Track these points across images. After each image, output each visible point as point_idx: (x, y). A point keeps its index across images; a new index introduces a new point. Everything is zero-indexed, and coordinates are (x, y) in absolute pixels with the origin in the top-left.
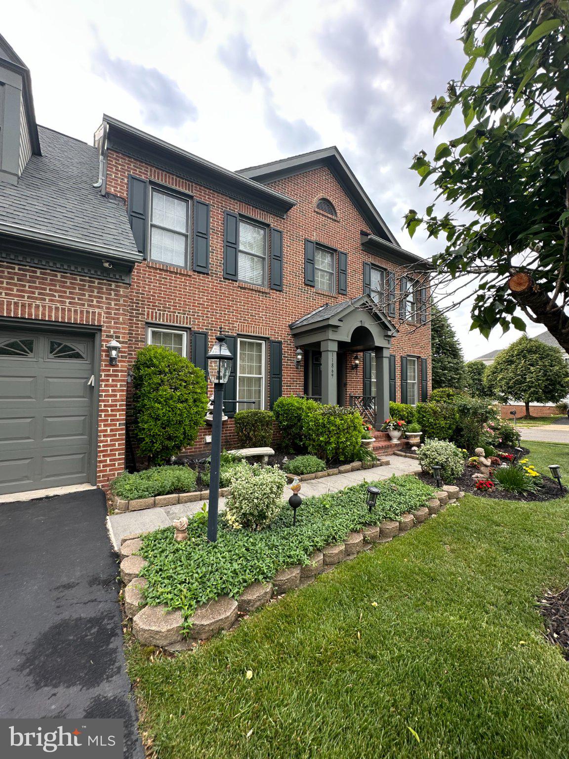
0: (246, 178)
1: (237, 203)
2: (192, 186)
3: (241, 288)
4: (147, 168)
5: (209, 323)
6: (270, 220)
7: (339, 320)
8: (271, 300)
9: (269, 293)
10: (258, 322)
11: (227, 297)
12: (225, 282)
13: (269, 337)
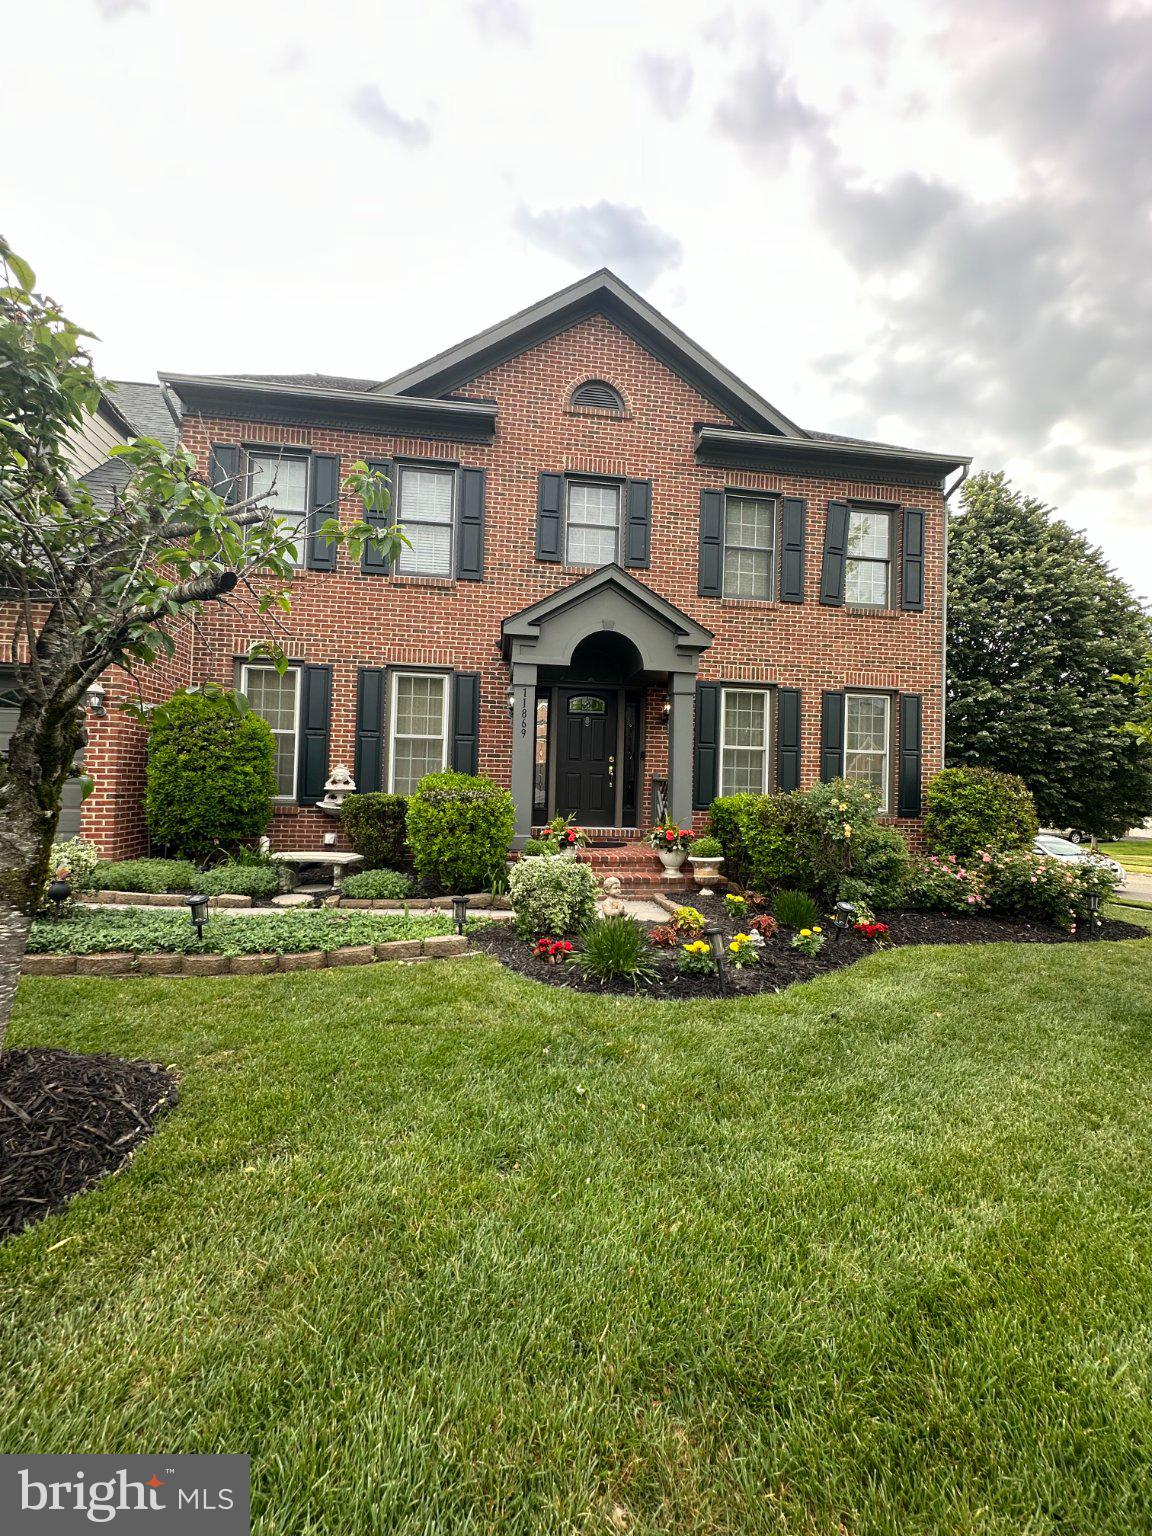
0: (389, 397)
1: (390, 441)
2: (309, 433)
3: (396, 585)
4: (238, 426)
5: (336, 651)
6: (460, 454)
7: (531, 624)
8: (457, 600)
9: (454, 588)
10: (430, 642)
11: (368, 604)
12: (365, 579)
13: (451, 666)
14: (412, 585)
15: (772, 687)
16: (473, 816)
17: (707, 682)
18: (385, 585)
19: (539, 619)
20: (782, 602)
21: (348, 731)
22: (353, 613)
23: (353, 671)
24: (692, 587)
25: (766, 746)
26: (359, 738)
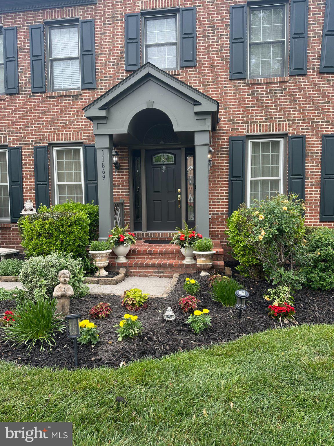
3: (50, 97)
5: (23, 138)
6: (79, 13)
7: (100, 109)
8: (83, 102)
9: (80, 95)
10: (69, 128)
11: (36, 110)
12: (34, 96)
13: (82, 141)
14: (58, 96)
15: (284, 136)
16: (49, 228)
17: (237, 137)
18: (44, 98)
19: (104, 105)
20: (291, 76)
21: (32, 182)
22: (29, 116)
23: (31, 149)
24: (225, 75)
25: (281, 176)
26: (37, 185)
